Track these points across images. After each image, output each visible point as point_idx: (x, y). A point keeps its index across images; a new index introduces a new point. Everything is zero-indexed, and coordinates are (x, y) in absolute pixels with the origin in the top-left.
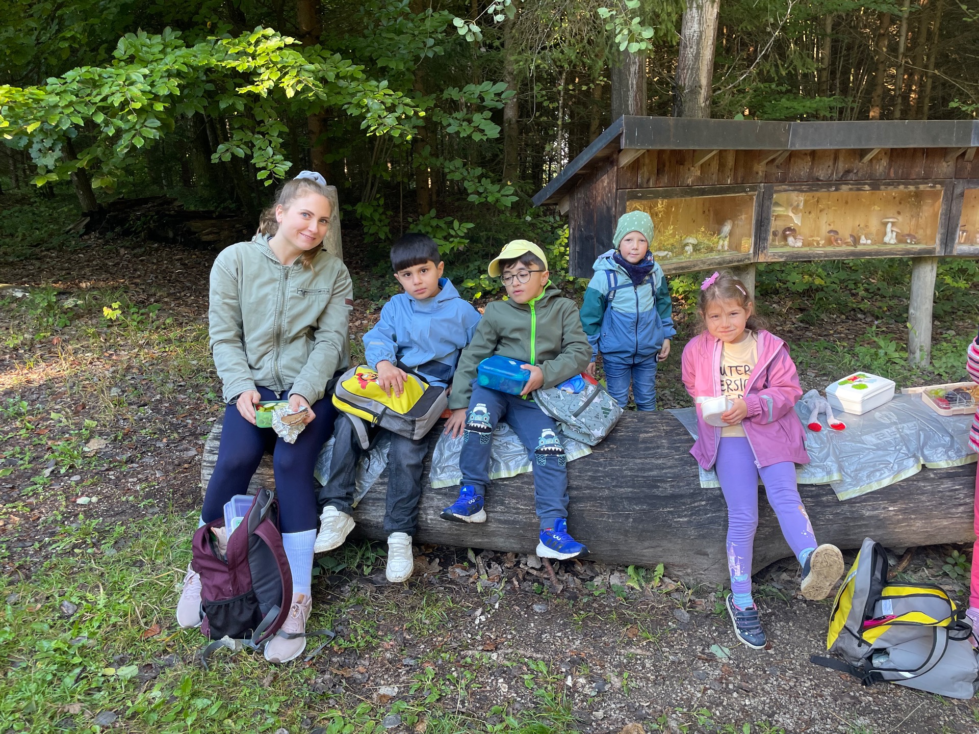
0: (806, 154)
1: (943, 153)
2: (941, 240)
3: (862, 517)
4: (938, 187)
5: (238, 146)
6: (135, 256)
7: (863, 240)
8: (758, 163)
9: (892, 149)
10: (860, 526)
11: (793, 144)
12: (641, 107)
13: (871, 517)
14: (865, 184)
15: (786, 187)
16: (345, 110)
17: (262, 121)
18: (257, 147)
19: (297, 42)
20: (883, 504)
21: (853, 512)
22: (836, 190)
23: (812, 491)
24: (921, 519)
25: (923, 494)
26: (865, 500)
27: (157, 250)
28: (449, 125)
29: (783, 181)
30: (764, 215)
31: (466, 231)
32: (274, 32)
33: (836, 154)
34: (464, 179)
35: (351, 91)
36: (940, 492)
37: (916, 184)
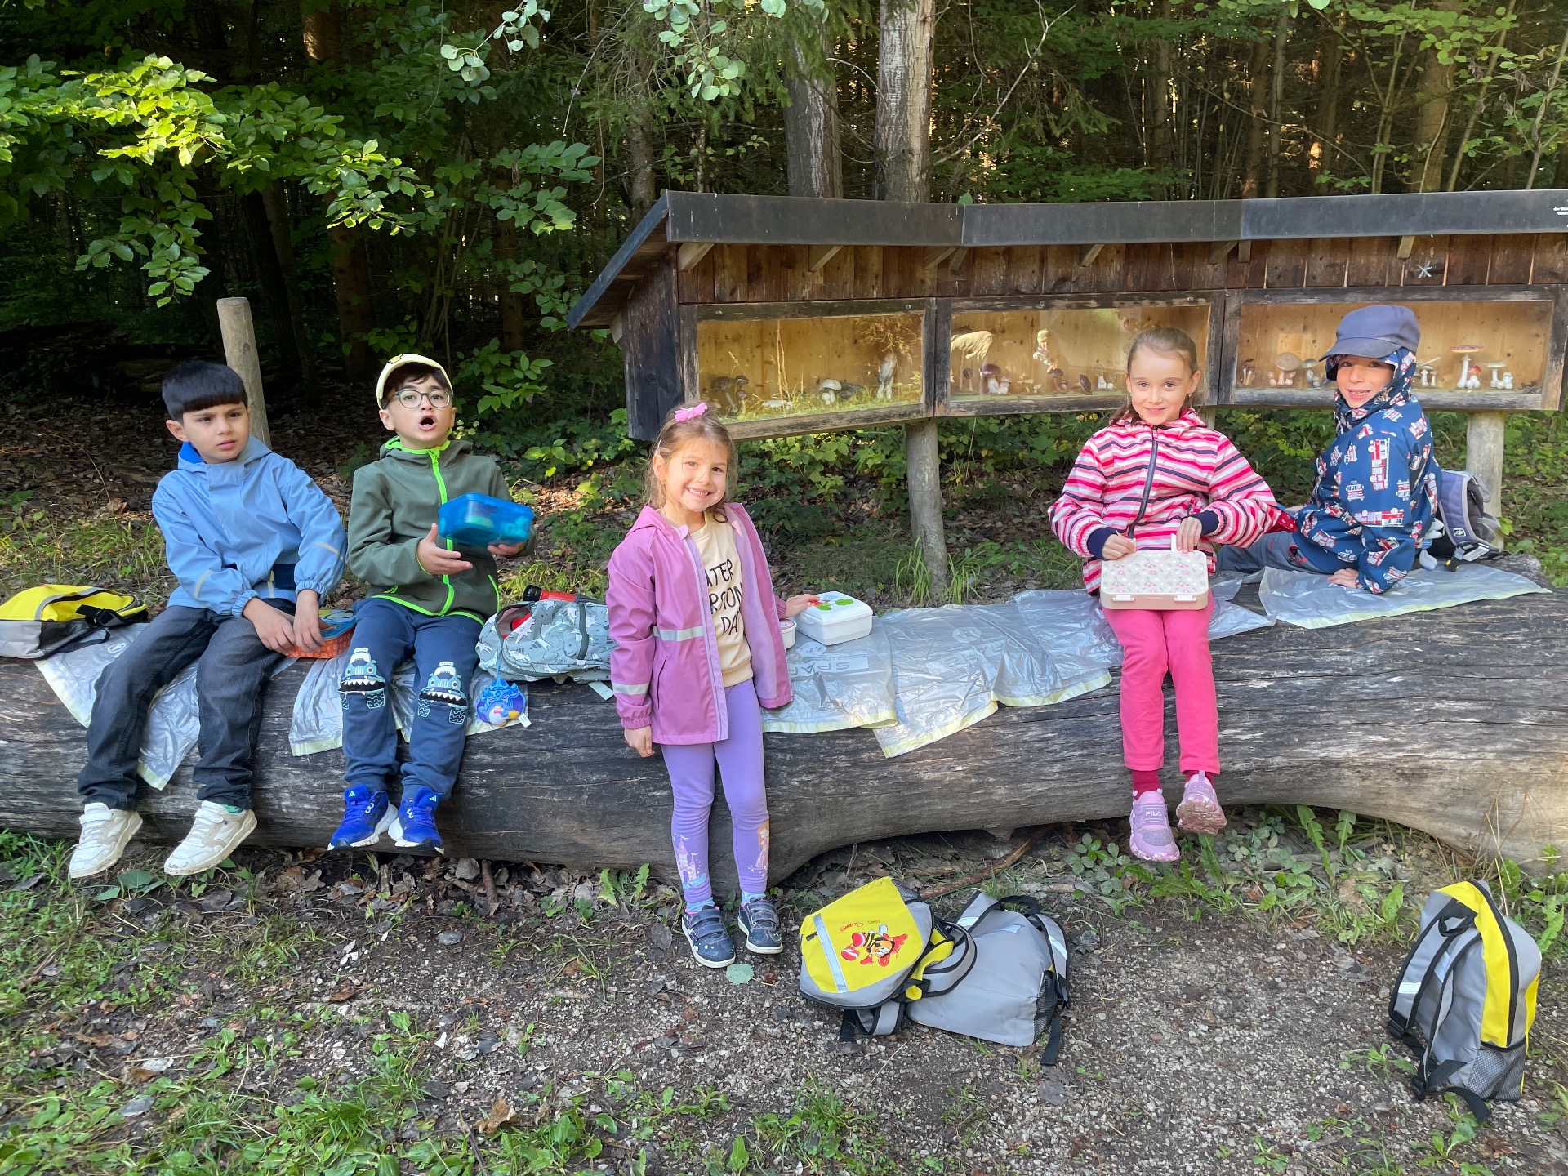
0: (997, 253)
1: (1205, 249)
2: (1211, 381)
3: (919, 783)
4: (1202, 301)
5: (126, 243)
6: (33, 416)
7: (1102, 384)
8: (924, 265)
9: (1128, 245)
10: (920, 796)
11: (969, 238)
12: (832, 183)
13: (932, 782)
14: (1090, 298)
15: (970, 303)
16: (306, 185)
17: (171, 203)
18: (157, 245)
19: (209, 79)
20: (948, 762)
21: (905, 775)
22: (1047, 307)
23: (846, 745)
24: (1003, 783)
25: (1002, 745)
26: (922, 757)
27: (68, 407)
28: (500, 208)
29: (965, 294)
30: (940, 346)
31: (539, 372)
32: (171, 63)
33: (1043, 253)
34: (537, 292)
35: (318, 155)
36: (1025, 742)
37: (1168, 298)
